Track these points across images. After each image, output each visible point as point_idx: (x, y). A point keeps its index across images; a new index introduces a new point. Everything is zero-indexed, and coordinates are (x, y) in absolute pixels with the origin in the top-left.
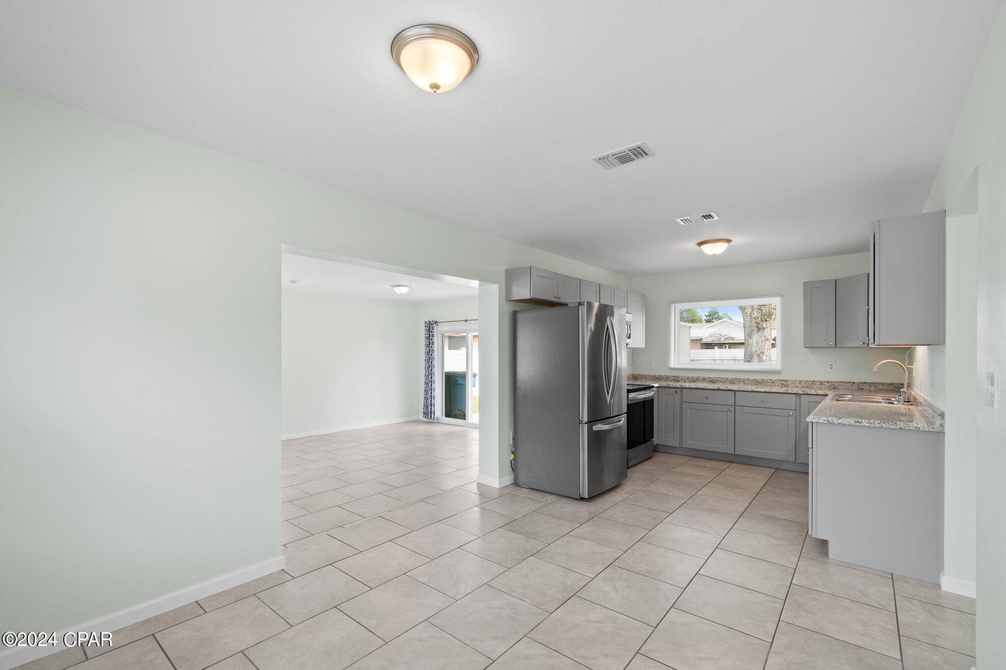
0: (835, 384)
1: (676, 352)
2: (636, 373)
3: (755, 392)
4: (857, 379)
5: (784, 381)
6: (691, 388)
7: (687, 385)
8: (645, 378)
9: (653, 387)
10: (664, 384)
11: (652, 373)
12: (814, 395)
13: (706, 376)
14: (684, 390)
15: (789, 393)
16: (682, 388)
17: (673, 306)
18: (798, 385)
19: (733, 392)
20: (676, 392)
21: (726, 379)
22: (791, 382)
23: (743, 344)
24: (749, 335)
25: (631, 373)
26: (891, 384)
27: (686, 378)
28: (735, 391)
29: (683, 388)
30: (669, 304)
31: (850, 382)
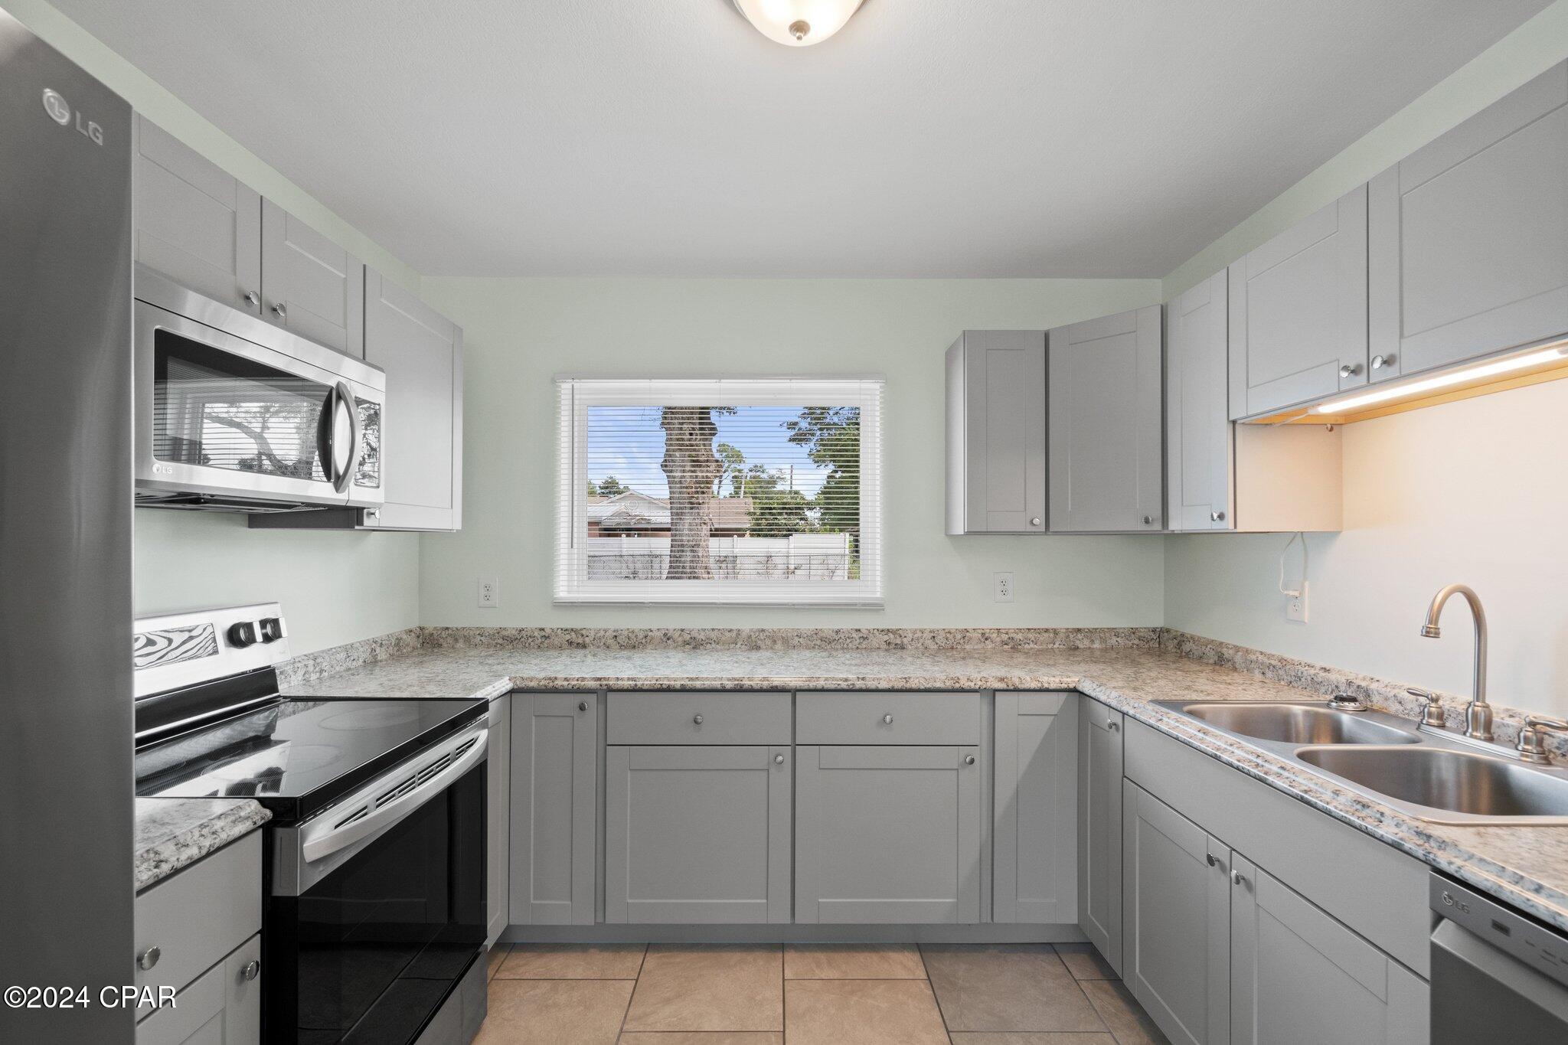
0: (1014, 635)
1: (575, 546)
2: (432, 624)
3: (861, 690)
4: (1063, 622)
5: (894, 632)
6: (641, 690)
7: (622, 670)
8: (467, 640)
9: (483, 706)
10: (536, 669)
11: (491, 621)
12: (1034, 690)
13: (671, 627)
14: (610, 695)
15: (962, 690)
16: (605, 692)
17: (565, 387)
18: (929, 643)
19: (788, 697)
20: (582, 708)
21: (734, 634)
22: (910, 635)
23: (669, 530)
24: (677, 515)
25: (414, 625)
26: (1134, 631)
27: (610, 634)
28: (794, 692)
29: (610, 690)
30: (554, 381)
31: (1047, 631)
